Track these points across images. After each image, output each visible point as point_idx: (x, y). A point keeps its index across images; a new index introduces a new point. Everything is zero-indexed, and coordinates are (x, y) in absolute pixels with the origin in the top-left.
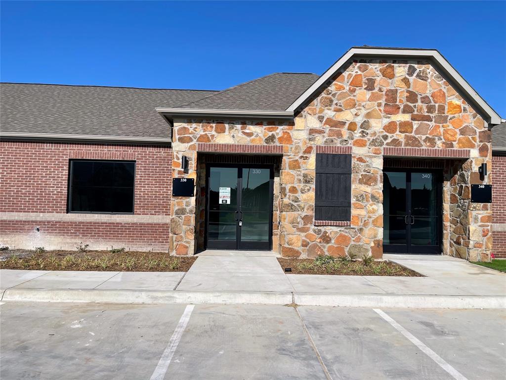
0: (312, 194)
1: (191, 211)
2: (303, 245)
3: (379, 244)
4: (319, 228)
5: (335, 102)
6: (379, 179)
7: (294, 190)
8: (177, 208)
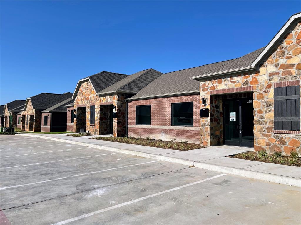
0: (272, 113)
1: (208, 125)
2: (267, 145)
4: (277, 135)
5: (286, 53)
7: (260, 111)
8: (202, 123)
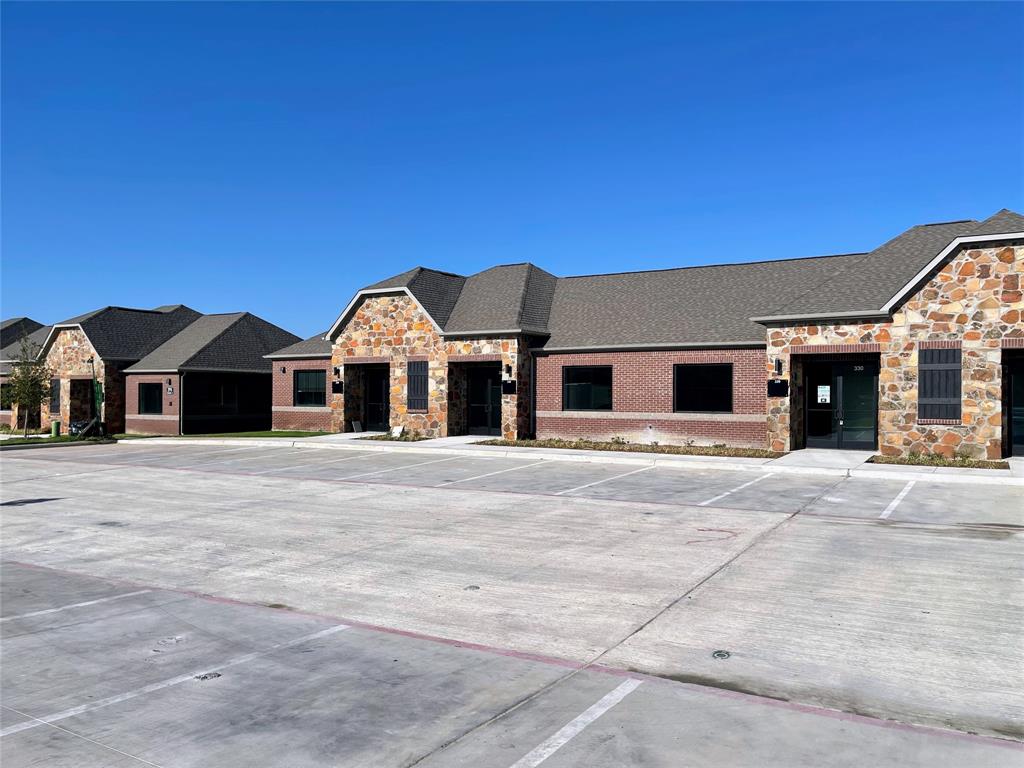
0: (915, 392)
1: (785, 411)
2: (904, 444)
3: (996, 444)
4: (923, 426)
5: (940, 294)
6: (996, 373)
7: (893, 388)
8: (772, 407)
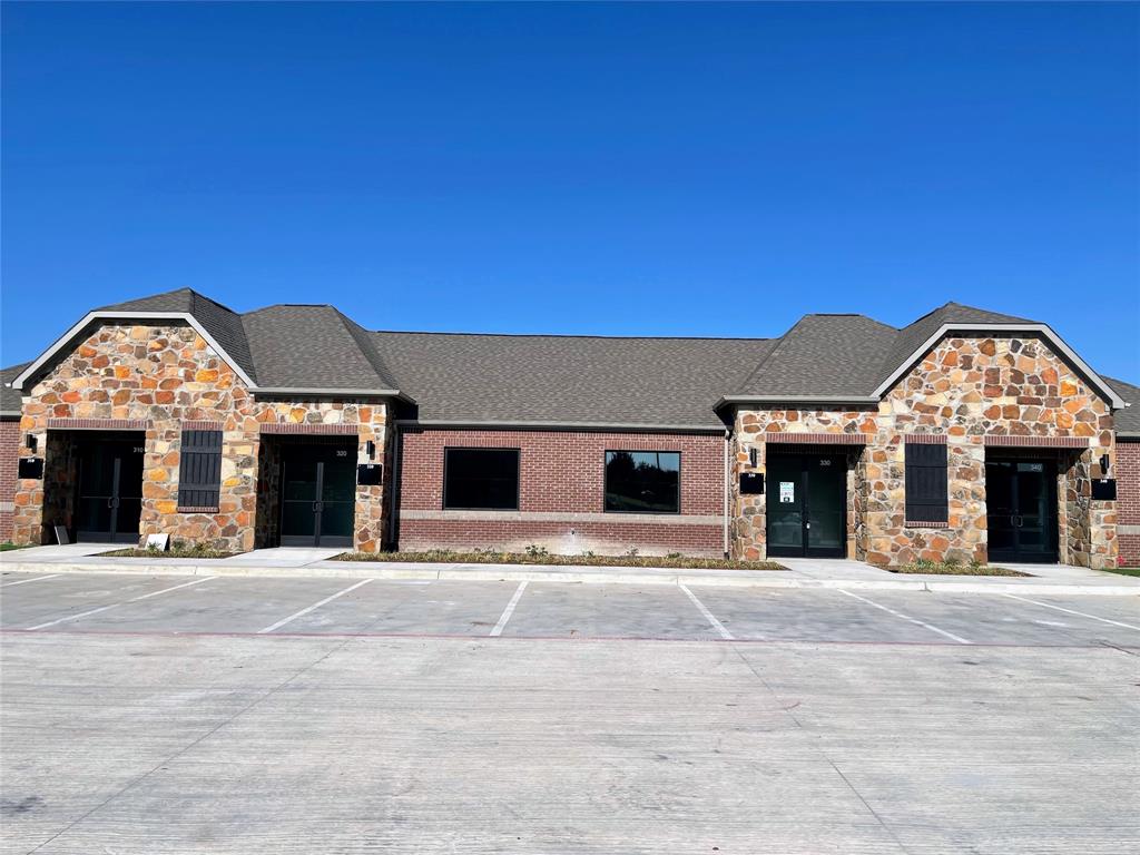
0: (902, 491)
1: (761, 511)
2: (892, 550)
3: (982, 549)
4: (911, 530)
5: (925, 384)
6: (980, 472)
8: (745, 507)
